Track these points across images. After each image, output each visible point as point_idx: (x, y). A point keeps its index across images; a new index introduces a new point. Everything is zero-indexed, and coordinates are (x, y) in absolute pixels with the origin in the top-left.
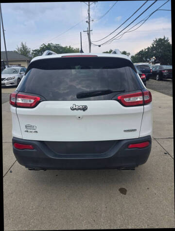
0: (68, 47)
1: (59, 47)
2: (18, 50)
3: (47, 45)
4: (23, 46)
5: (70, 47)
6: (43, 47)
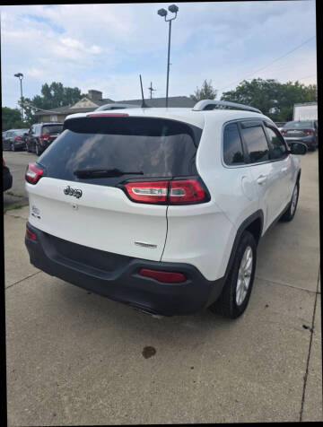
0: (293, 84)
1: (272, 85)
2: (197, 94)
3: (250, 82)
4: (206, 86)
5: (297, 83)
6: (243, 87)
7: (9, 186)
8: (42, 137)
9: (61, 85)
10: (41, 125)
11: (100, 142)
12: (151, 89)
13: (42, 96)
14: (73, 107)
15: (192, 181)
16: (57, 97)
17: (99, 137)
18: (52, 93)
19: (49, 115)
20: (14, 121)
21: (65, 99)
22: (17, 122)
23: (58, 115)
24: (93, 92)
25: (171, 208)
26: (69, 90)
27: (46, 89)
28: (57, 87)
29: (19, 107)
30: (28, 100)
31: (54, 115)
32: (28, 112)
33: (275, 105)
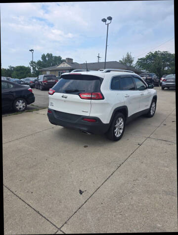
1: (166, 54)
3: (153, 53)
6: (150, 55)
7: (34, 101)
8: (44, 81)
9: (51, 55)
10: (43, 76)
11: (72, 83)
12: (99, 57)
13: (42, 60)
14: (58, 67)
15: (99, 93)
16: (49, 61)
17: (72, 81)
18: (47, 59)
19: (46, 71)
20: (27, 73)
21: (54, 62)
22: (29, 74)
23: (50, 71)
24: (68, 59)
25: (92, 100)
26: (56, 57)
27: (44, 57)
28: (49, 56)
29: (30, 66)
30: (34, 62)
31: (48, 70)
32: (34, 69)
33: (168, 65)
